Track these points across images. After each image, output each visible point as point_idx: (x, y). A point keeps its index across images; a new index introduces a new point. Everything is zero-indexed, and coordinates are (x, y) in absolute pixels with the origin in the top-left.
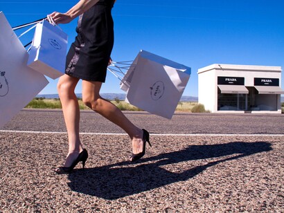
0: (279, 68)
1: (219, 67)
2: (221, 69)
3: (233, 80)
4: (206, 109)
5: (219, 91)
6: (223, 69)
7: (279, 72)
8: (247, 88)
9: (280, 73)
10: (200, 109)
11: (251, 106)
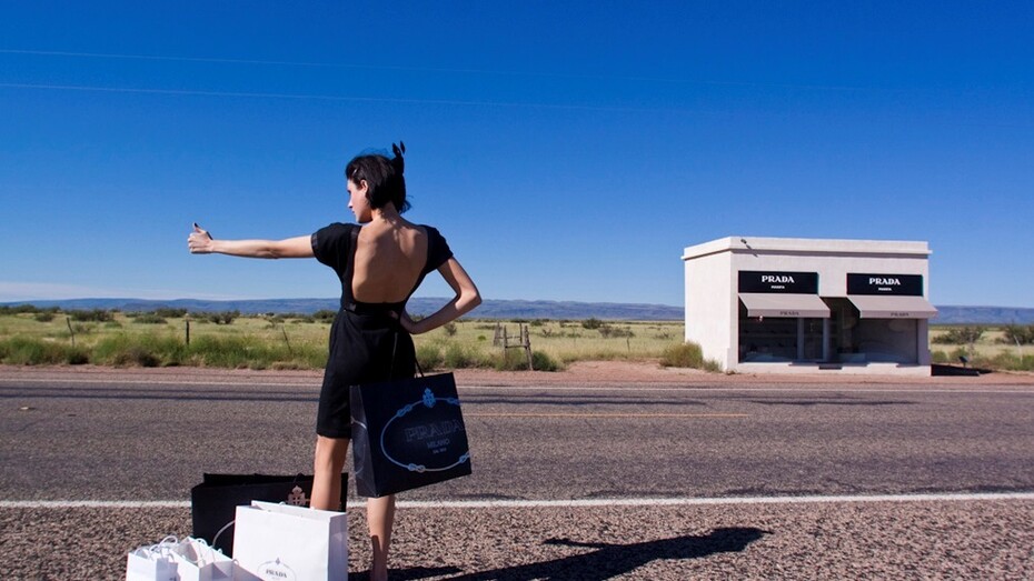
0: (921, 247)
1: (743, 246)
2: (749, 251)
3: (785, 279)
4: (707, 356)
5: (742, 309)
6: (756, 252)
7: (924, 256)
8: (828, 300)
9: (925, 261)
10: (689, 356)
11: (840, 350)
